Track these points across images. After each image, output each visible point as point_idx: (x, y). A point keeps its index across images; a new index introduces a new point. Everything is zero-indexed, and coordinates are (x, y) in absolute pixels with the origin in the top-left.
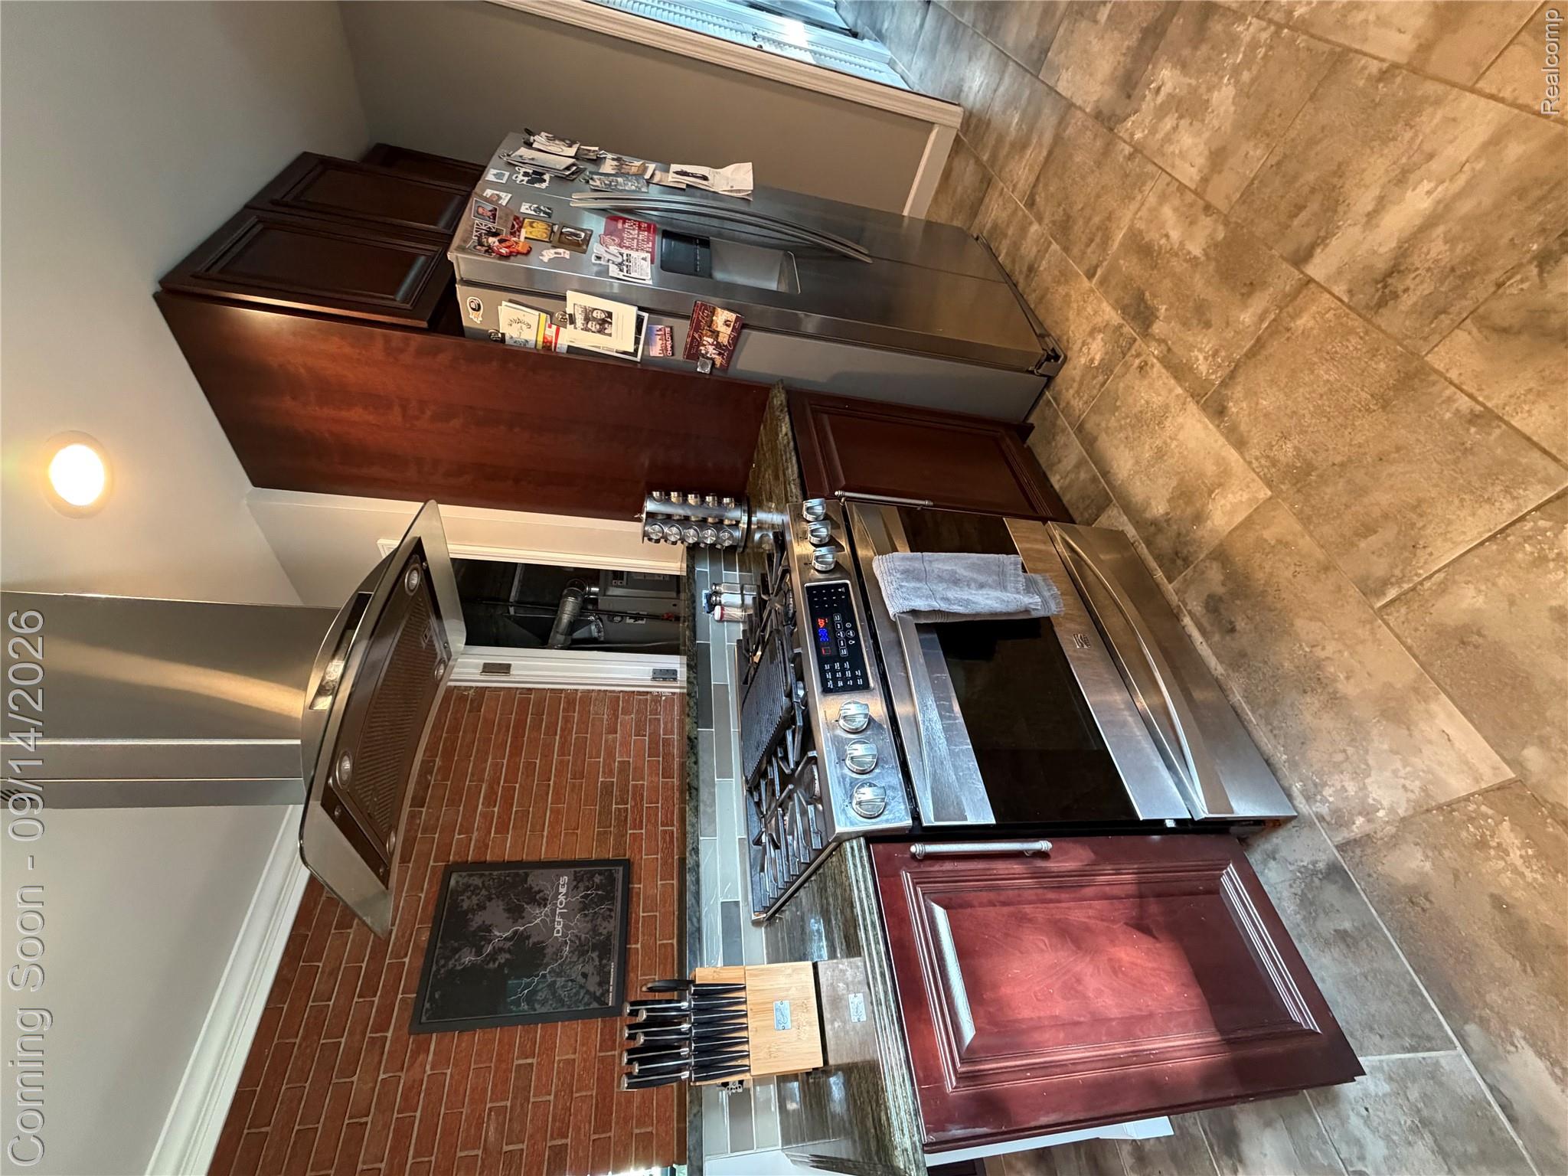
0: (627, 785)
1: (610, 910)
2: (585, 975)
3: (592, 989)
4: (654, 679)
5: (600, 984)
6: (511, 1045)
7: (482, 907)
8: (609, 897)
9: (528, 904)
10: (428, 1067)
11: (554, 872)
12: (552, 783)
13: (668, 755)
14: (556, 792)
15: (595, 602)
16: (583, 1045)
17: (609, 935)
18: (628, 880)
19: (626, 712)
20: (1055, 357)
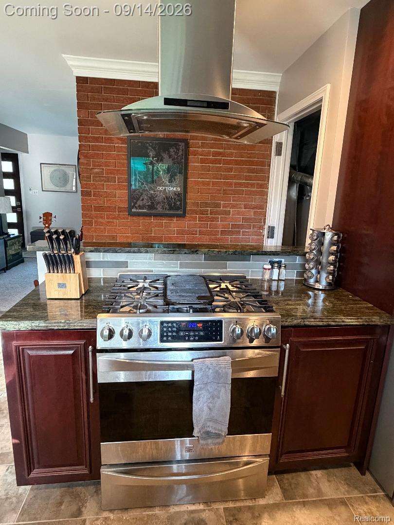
0: (219, 214)
1: (166, 209)
2: (143, 200)
3: (138, 203)
4: (271, 227)
5: (139, 206)
6: (122, 174)
7: (170, 157)
8: (171, 209)
9: (170, 175)
10: (117, 145)
11: (182, 184)
12: (222, 180)
13: (232, 233)
14: (216, 183)
16: (121, 200)
17: (157, 209)
18: (178, 216)
19: (255, 213)
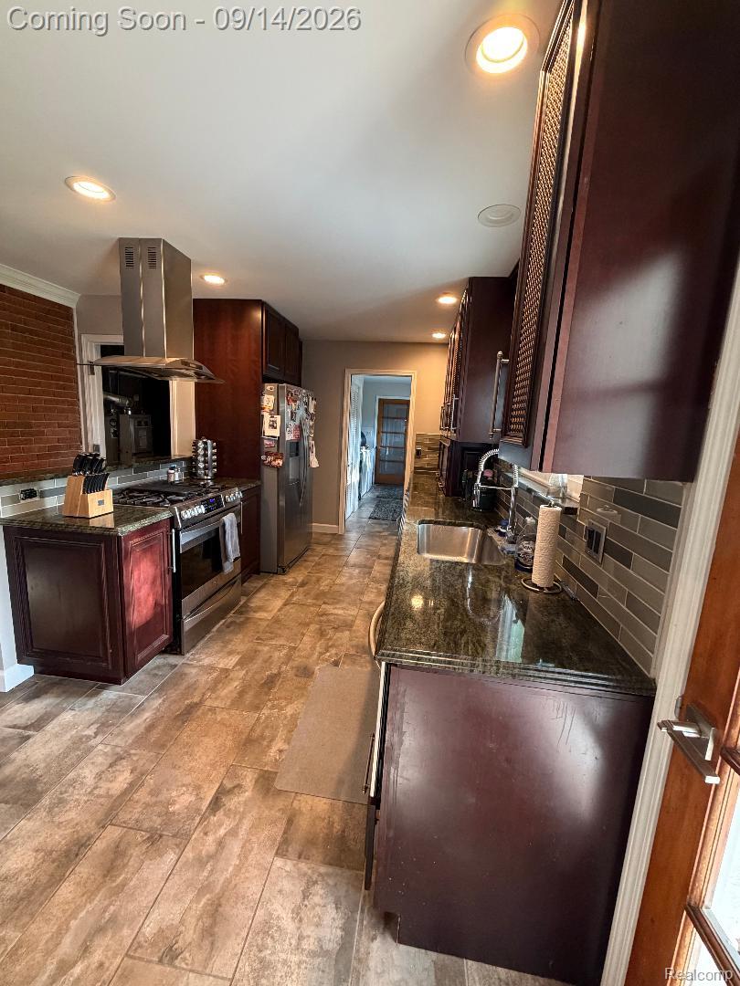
4: (94, 445)
15: (123, 413)
19: (70, 432)
20: (284, 572)
